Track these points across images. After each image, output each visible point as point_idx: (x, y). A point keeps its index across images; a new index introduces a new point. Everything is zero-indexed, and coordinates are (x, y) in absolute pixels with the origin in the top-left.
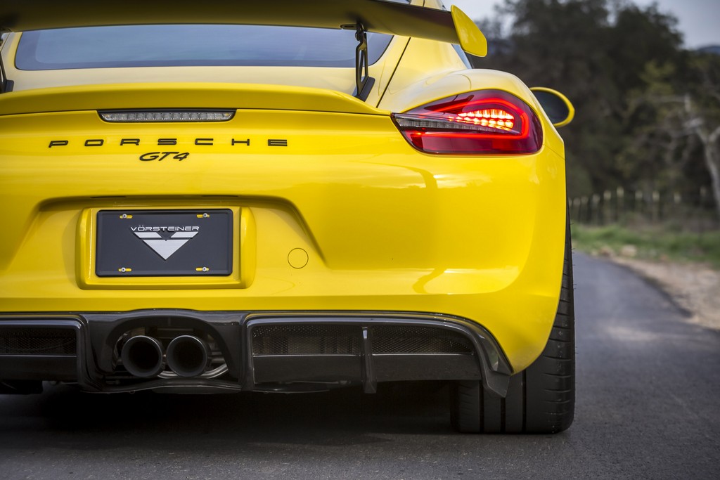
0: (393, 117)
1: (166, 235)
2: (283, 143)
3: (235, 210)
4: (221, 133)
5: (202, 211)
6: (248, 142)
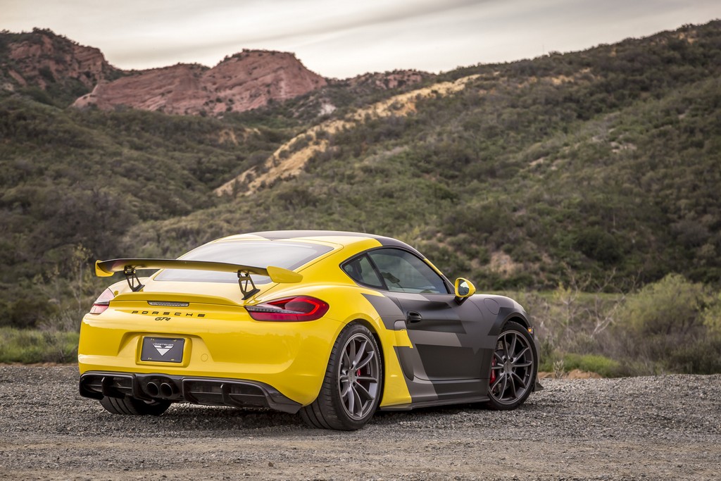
0: (245, 307)
1: (163, 347)
2: (203, 316)
3: (186, 339)
4: (183, 311)
5: (174, 339)
6: (191, 315)
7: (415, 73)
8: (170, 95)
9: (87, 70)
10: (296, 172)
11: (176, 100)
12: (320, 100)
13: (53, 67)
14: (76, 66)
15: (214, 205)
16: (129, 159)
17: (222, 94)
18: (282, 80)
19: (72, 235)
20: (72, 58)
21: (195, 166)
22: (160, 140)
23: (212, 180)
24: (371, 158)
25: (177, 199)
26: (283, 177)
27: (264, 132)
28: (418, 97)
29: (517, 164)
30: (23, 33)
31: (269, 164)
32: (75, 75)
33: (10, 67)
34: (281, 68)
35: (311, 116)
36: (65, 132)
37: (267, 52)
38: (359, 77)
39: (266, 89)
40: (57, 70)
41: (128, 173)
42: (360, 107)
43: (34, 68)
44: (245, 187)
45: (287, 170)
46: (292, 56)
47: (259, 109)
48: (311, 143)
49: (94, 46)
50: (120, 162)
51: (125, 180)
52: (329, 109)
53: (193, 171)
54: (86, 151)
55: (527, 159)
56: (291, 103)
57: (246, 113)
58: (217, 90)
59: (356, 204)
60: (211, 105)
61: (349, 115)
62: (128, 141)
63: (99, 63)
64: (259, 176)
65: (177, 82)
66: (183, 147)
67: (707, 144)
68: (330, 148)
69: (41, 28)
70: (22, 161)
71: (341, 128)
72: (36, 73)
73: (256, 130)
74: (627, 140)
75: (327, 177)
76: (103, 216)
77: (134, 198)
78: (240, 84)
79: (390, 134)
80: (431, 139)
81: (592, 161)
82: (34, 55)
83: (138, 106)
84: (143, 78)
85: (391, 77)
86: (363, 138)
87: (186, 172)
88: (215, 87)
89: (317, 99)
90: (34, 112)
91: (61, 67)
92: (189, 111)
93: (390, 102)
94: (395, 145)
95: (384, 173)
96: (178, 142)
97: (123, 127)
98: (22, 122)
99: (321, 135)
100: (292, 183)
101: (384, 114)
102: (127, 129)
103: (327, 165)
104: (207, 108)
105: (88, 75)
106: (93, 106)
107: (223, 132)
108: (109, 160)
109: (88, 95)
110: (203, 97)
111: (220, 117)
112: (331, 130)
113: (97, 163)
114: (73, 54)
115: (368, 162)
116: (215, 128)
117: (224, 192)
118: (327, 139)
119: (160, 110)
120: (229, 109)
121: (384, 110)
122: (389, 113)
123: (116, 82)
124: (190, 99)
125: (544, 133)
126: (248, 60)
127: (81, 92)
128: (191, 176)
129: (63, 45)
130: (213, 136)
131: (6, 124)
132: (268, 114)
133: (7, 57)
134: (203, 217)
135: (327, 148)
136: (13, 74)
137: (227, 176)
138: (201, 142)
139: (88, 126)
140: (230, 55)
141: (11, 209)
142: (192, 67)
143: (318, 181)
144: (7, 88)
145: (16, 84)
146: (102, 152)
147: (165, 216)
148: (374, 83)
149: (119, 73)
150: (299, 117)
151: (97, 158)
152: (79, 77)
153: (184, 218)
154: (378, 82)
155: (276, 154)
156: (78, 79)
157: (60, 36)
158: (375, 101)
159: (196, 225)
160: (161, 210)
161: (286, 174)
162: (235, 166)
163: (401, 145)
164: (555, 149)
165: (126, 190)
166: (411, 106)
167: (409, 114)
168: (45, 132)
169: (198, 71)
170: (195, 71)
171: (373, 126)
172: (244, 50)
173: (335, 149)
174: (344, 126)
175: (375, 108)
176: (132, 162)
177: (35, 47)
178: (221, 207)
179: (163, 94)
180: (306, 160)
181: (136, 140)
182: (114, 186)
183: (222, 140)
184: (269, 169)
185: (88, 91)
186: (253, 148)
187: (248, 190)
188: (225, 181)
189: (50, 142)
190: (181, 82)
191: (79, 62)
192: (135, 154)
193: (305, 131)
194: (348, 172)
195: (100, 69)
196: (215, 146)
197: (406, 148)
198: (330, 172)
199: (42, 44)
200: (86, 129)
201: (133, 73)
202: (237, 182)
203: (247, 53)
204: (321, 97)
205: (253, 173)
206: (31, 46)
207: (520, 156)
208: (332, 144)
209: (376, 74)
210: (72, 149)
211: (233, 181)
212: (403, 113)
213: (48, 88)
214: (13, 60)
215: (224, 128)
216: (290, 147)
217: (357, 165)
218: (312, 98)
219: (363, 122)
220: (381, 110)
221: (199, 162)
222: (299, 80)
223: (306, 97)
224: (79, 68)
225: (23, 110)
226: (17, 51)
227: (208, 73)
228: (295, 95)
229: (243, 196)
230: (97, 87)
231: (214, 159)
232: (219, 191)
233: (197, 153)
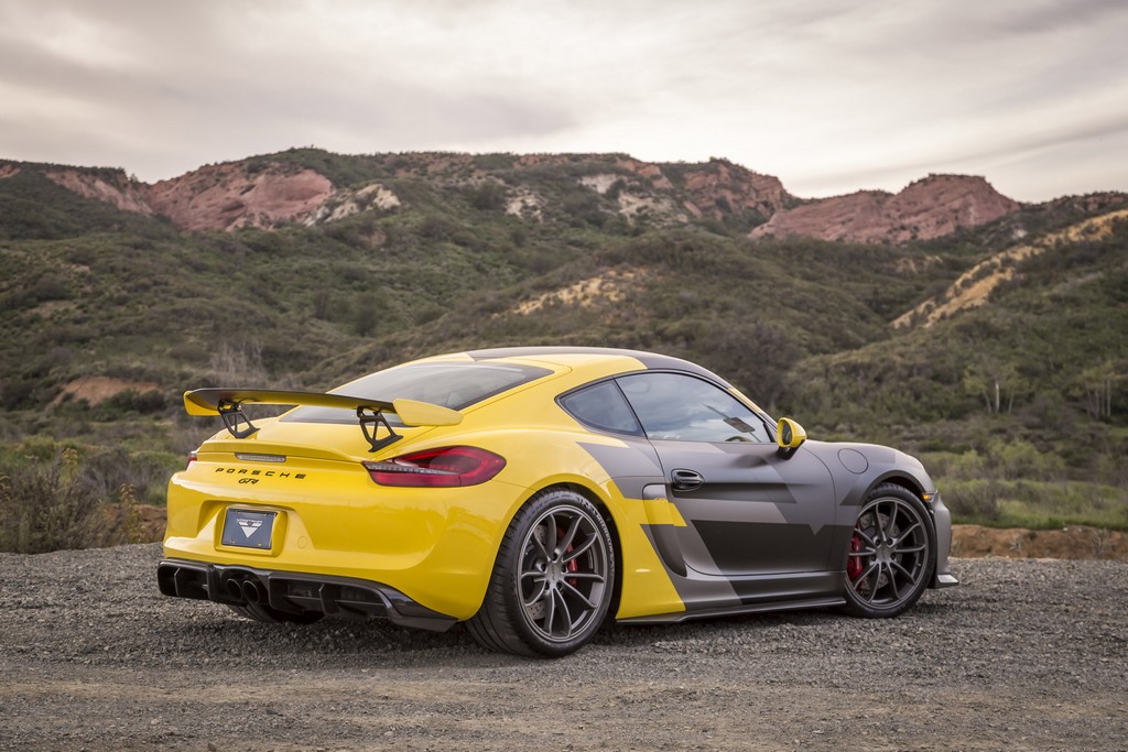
7: (1117, 195)
8: (851, 224)
9: (764, 199)
10: (978, 302)
11: (858, 229)
12: (1012, 226)
13: (729, 196)
14: (753, 195)
15: (889, 338)
16: (799, 290)
17: (906, 222)
18: (970, 205)
19: (735, 370)
20: (750, 187)
21: (871, 297)
22: (834, 270)
23: (889, 311)
24: (1061, 286)
25: (850, 332)
26: (965, 307)
27: (947, 261)
28: (1115, 219)
30: (700, 163)
31: (950, 294)
32: (752, 205)
33: (686, 198)
34: (971, 192)
35: (1000, 243)
36: (733, 262)
37: (955, 176)
38: (1055, 200)
39: (954, 215)
40: (734, 201)
41: (798, 305)
42: (1051, 231)
43: (710, 198)
44: (924, 319)
45: (969, 300)
46: (982, 179)
47: (946, 236)
48: (995, 271)
49: (772, 174)
50: (790, 294)
51: (795, 313)
52: (1021, 234)
53: (869, 303)
54: (754, 283)
56: (980, 230)
57: (932, 241)
58: (901, 217)
59: (1043, 336)
60: (895, 233)
61: (1038, 241)
62: (800, 272)
63: (777, 192)
64: (938, 306)
65: (858, 209)
66: (858, 277)
68: (1017, 276)
69: (718, 157)
70: (686, 294)
71: (1029, 254)
72: (712, 203)
73: (937, 258)
75: (1012, 307)
76: (766, 350)
77: (803, 331)
78: (926, 211)
79: (1083, 260)
82: (710, 185)
83: (817, 235)
84: (823, 206)
85: (1091, 200)
86: (1053, 264)
87: (860, 303)
88: (899, 214)
89: (1009, 224)
90: (702, 243)
91: (738, 197)
92: (872, 240)
93: (1084, 225)
94: (1089, 272)
95: (1074, 301)
96: (853, 272)
97: (794, 257)
98: (689, 253)
99: (1007, 262)
100: (973, 314)
101: (1076, 239)
102: (800, 259)
103: (1013, 294)
104: (890, 237)
105: (766, 204)
106: (768, 236)
107: (901, 261)
108: (778, 292)
109: (765, 225)
110: (886, 225)
111: (904, 246)
112: (1018, 257)
113: (765, 294)
114: (749, 182)
115: (1057, 290)
116: (893, 257)
117: (902, 324)
118: (1014, 266)
119: (840, 239)
120: (914, 237)
121: (1077, 234)
122: (1083, 238)
123: (795, 211)
124: (873, 227)
126: (935, 186)
127: (756, 222)
128: (866, 307)
129: (740, 174)
130: (891, 265)
131: (672, 256)
132: (956, 241)
133: (682, 188)
134: (876, 350)
135: (1013, 275)
136: (688, 205)
137: (904, 307)
138: (877, 271)
139: (758, 257)
140: (915, 180)
141: (674, 344)
142: (875, 194)
143: (1002, 312)
144: (681, 220)
145: (690, 215)
146: (770, 283)
147: (836, 349)
148: (1071, 206)
149: (798, 202)
150: (989, 244)
151: (766, 289)
152: (756, 206)
153: (855, 351)
154: (1076, 206)
155: (958, 283)
156: (755, 209)
157: (737, 165)
158: (1068, 224)
159: (866, 360)
160: (832, 344)
161: (968, 305)
162: (914, 296)
163: (1095, 271)
165: (796, 322)
166: (1107, 230)
167: (1104, 238)
168: (713, 263)
169: (880, 198)
170: (879, 197)
171: (1064, 251)
172: (930, 175)
173: (1022, 276)
174: (1032, 253)
175: (1067, 232)
176: (803, 293)
177: (711, 177)
178: (895, 340)
179: (843, 223)
180: (990, 289)
181: (808, 270)
182: (783, 319)
183: (900, 269)
184: (950, 299)
185: (766, 221)
186: (933, 277)
187: (927, 321)
188: (902, 312)
189: (717, 273)
190: (863, 210)
191: (757, 191)
192: (807, 284)
193: (989, 259)
194: (1035, 302)
195: (779, 198)
196: (893, 275)
197: (1101, 275)
198: (1015, 302)
199: (718, 173)
200: (754, 259)
201: (813, 201)
202: (916, 313)
203: (933, 177)
204: (1013, 222)
205: (933, 304)
206: (707, 176)
208: (1019, 272)
209: (1074, 196)
210: (740, 280)
211: (911, 312)
212: (1098, 237)
213: (724, 218)
214: (688, 190)
215: (903, 256)
216: (973, 275)
217: (1045, 294)
218: (1003, 224)
219: (1053, 248)
220: (1074, 234)
221: (876, 293)
222: (990, 204)
223: (996, 223)
224: (757, 197)
225: (689, 241)
226: (694, 181)
227: (892, 199)
228: (984, 221)
229: (920, 328)
230: (775, 216)
231: (891, 289)
232: (897, 323)
233: (874, 282)
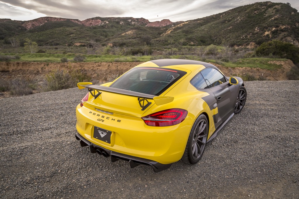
7: (182, 21)
11: (156, 25)
13: (143, 22)
18: (168, 23)
23: (160, 34)
25: (156, 36)
29: (194, 32)
30: (140, 18)
34: (168, 21)
35: (171, 27)
37: (166, 19)
38: (176, 22)
39: (166, 24)
41: (151, 34)
42: (176, 25)
44: (164, 35)
47: (165, 26)
50: (150, 32)
52: (173, 26)
53: (158, 33)
55: (195, 31)
56: (169, 25)
59: (176, 37)
60: (160, 26)
63: (148, 21)
65: (156, 23)
67: (216, 29)
72: (141, 23)
73: (165, 28)
74: (207, 28)
78: (163, 23)
79: (180, 28)
80: (184, 29)
81: (202, 31)
82: (141, 21)
83: (152, 26)
85: (180, 22)
86: (177, 29)
88: (160, 24)
90: (141, 27)
95: (179, 33)
96: (156, 30)
97: (150, 28)
98: (139, 28)
99: (172, 29)
103: (173, 32)
106: (147, 26)
112: (173, 28)
113: (148, 33)
115: (177, 32)
116: (160, 28)
117: (161, 36)
120: (162, 26)
124: (158, 25)
125: (197, 28)
126: (164, 21)
127: (146, 25)
129: (144, 19)
134: (159, 38)
138: (159, 30)
140: (162, 20)
143: (172, 34)
145: (139, 24)
146: (148, 31)
147: (155, 38)
149: (150, 22)
153: (157, 38)
155: (167, 31)
161: (168, 33)
162: (163, 33)
163: (181, 30)
164: (198, 30)
165: (151, 36)
166: (182, 25)
170: (158, 22)
172: (164, 19)
173: (174, 30)
174: (175, 28)
176: (152, 32)
180: (170, 32)
181: (152, 30)
183: (161, 30)
186: (165, 30)
189: (143, 30)
194: (175, 33)
199: (142, 19)
200: (146, 29)
201: (152, 22)
205: (165, 33)
207: (194, 31)
209: (178, 22)
210: (145, 31)
212: (181, 26)
213: (143, 24)
214: (139, 21)
216: (169, 30)
218: (171, 25)
219: (177, 27)
220: (179, 26)
222: (170, 22)
224: (146, 22)
227: (160, 22)
230: (148, 24)
231: (160, 32)
